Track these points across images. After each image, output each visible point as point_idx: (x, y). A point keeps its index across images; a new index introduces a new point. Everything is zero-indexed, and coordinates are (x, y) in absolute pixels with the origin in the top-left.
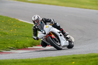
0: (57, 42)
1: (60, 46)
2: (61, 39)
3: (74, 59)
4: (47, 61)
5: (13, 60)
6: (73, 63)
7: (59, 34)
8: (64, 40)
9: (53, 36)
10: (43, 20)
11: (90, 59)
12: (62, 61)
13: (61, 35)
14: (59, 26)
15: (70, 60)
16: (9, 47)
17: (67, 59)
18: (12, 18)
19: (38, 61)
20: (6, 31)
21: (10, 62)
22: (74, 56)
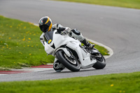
3: (112, 81)
4: (74, 82)
5: (25, 82)
6: (112, 85)
11: (136, 80)
12: (96, 83)
15: (107, 82)
16: (20, 63)
17: (103, 80)
18: (25, 21)
19: (61, 83)
20: (15, 40)
21: (21, 85)
22: (113, 76)
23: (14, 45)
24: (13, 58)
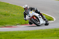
0: (38, 21)
1: (39, 24)
2: (40, 20)
3: (55, 31)
4: (39, 32)
5: (19, 31)
6: (55, 33)
7: (39, 17)
8: (42, 20)
9: (35, 18)
10: (30, 8)
12: (48, 32)
13: (40, 17)
14: (39, 12)
15: (53, 32)
16: (16, 23)
17: (51, 31)
19: (34, 32)
22: (55, 29)
23: (14, 16)
24: (13, 21)
